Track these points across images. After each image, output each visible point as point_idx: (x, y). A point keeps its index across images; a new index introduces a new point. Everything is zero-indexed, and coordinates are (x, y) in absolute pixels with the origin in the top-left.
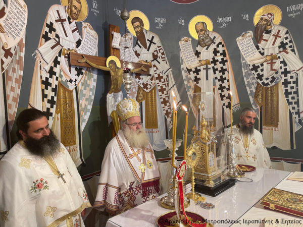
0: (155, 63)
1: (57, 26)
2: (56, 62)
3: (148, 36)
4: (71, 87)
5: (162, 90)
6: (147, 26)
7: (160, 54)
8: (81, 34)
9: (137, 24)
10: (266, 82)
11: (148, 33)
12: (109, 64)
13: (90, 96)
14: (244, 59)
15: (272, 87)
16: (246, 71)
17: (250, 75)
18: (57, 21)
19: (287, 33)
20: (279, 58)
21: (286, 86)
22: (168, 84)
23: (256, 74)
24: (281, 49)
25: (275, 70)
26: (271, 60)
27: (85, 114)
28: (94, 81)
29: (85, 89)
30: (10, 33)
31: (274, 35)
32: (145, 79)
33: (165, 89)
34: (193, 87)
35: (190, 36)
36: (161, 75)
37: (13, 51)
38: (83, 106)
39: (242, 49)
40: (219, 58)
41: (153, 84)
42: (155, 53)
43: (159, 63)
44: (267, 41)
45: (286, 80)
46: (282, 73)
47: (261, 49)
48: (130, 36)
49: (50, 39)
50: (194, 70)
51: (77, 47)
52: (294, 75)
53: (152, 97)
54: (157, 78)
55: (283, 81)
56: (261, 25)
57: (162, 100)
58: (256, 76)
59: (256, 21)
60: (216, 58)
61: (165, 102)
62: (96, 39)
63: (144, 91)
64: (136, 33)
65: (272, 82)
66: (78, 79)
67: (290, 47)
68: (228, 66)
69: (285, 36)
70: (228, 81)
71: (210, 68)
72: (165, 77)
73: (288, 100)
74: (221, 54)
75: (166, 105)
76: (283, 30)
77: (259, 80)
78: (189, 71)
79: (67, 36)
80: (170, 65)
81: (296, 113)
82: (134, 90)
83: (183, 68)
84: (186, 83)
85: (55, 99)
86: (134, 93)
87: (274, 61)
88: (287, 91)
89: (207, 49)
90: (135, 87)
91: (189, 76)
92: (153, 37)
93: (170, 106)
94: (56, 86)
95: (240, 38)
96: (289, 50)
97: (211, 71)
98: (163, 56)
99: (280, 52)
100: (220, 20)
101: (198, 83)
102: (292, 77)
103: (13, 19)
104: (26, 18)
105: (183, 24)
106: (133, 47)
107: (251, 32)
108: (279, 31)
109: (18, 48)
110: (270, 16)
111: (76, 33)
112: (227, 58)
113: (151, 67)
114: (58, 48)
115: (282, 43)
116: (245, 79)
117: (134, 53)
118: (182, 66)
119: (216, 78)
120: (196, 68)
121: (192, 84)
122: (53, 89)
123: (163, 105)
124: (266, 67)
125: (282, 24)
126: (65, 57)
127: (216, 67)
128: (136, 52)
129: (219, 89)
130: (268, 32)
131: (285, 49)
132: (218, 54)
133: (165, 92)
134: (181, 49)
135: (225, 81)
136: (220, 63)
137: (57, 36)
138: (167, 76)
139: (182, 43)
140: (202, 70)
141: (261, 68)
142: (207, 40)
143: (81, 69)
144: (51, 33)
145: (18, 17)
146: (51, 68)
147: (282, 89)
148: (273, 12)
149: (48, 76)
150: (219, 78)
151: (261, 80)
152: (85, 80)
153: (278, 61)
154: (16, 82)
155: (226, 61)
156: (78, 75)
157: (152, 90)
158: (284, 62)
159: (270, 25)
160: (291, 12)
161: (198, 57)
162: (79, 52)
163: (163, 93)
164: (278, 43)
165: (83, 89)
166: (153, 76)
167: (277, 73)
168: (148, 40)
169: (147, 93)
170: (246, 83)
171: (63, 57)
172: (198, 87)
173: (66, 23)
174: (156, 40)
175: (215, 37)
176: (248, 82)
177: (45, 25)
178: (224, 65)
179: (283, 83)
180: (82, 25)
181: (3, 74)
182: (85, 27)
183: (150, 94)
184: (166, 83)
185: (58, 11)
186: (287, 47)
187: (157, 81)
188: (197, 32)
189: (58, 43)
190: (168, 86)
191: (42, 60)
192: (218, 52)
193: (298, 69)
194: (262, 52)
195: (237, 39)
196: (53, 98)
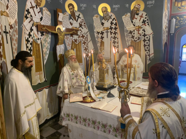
0: (81, 28)
1: (31, 10)
2: (32, 30)
3: (77, 14)
4: (39, 42)
5: (84, 43)
6: (76, 8)
7: (83, 24)
8: (42, 14)
9: (71, 7)
10: (136, 40)
11: (77, 12)
12: (57, 30)
13: (48, 47)
14: (126, 28)
15: (138, 42)
16: (127, 34)
17: (128, 36)
18: (31, 8)
19: (146, 15)
20: (142, 28)
21: (144, 42)
22: (87, 40)
23: (131, 35)
24: (143, 24)
25: (140, 34)
26: (138, 29)
27: (46, 56)
28: (50, 39)
29: (45, 43)
30: (11, 16)
31: (140, 16)
32: (75, 37)
33: (86, 43)
34: (100, 41)
35: (99, 14)
36: (84, 35)
37: (13, 26)
38: (45, 52)
39: (125, 22)
40: (113, 26)
41: (80, 40)
42: (81, 23)
43: (83, 28)
44: (136, 19)
45: (144, 39)
46: (143, 35)
47: (134, 23)
48: (67, 14)
49: (28, 18)
50: (101, 32)
51: (41, 21)
52: (148, 37)
53: (79, 47)
54: (82, 37)
55: (143, 39)
56: (134, 10)
57: (84, 48)
58: (131, 36)
59: (132, 8)
60: (112, 27)
61: (86, 49)
62: (50, 16)
63: (75, 43)
64: (70, 12)
65: (138, 40)
66: (42, 38)
67: (147, 22)
68: (118, 31)
69: (145, 17)
70: (118, 39)
71: (109, 32)
72: (86, 36)
73: (145, 49)
74: (115, 24)
75: (86, 51)
76: (145, 14)
77: (132, 39)
78: (98, 33)
79: (36, 16)
80: (89, 30)
81: (148, 55)
82: (70, 43)
83: (95, 32)
84: (96, 39)
85: (32, 49)
86: (70, 44)
87: (140, 29)
88: (145, 44)
89: (107, 21)
90: (70, 42)
91: (98, 36)
92: (79, 15)
93: (88, 51)
94: (32, 42)
95: (124, 16)
96: (147, 24)
97: (109, 33)
98: (85, 25)
99: (142, 25)
100: (114, 6)
101: (102, 39)
102: (147, 38)
103: (12, 9)
104: (17, 8)
105: (95, 8)
106: (69, 20)
107: (129, 13)
108: (143, 14)
109: (15, 24)
110: (138, 6)
111: (40, 13)
112: (117, 27)
113: (78, 31)
114: (32, 22)
115: (144, 20)
116: (126, 38)
117: (69, 23)
118: (95, 30)
119: (112, 37)
120: (102, 32)
121: (100, 40)
122: (30, 43)
123: (85, 51)
124: (136, 32)
125: (144, 11)
126: (35, 27)
127: (112, 31)
128: (70, 23)
129: (113, 43)
130: (138, 14)
131: (145, 23)
132: (113, 24)
133: (86, 44)
134: (94, 21)
135: (116, 39)
136: (114, 29)
137: (31, 16)
138: (87, 36)
139: (94, 18)
140: (105, 32)
141: (133, 32)
142: (107, 17)
143: (43, 32)
144: (28, 14)
145: (14, 8)
146: (30, 33)
147: (143, 43)
148: (140, 4)
149: (28, 37)
150: (113, 37)
151: (133, 38)
152: (45, 38)
153: (141, 30)
154: (15, 41)
155: (117, 28)
156: (42, 36)
157: (79, 43)
158: (144, 30)
159: (139, 10)
160: (149, 5)
161: (103, 25)
162: (42, 24)
163: (85, 44)
164: (142, 20)
165: (44, 43)
166: (80, 36)
167: (141, 35)
168: (77, 16)
169: (77, 45)
170: (126, 40)
171: (34, 26)
172: (103, 42)
173: (35, 8)
174: (81, 16)
175: (111, 15)
176: (127, 39)
177: (25, 10)
178: (116, 30)
179: (143, 41)
180: (43, 9)
181: (11, 38)
182: (44, 10)
183: (78, 45)
184: (86, 39)
185: (31, 2)
186: (146, 22)
187: (82, 38)
188: (103, 12)
189: (32, 20)
190: (87, 41)
191: (25, 29)
192: (113, 23)
193: (150, 33)
194: (134, 24)
195: (123, 17)
196: (31, 48)
